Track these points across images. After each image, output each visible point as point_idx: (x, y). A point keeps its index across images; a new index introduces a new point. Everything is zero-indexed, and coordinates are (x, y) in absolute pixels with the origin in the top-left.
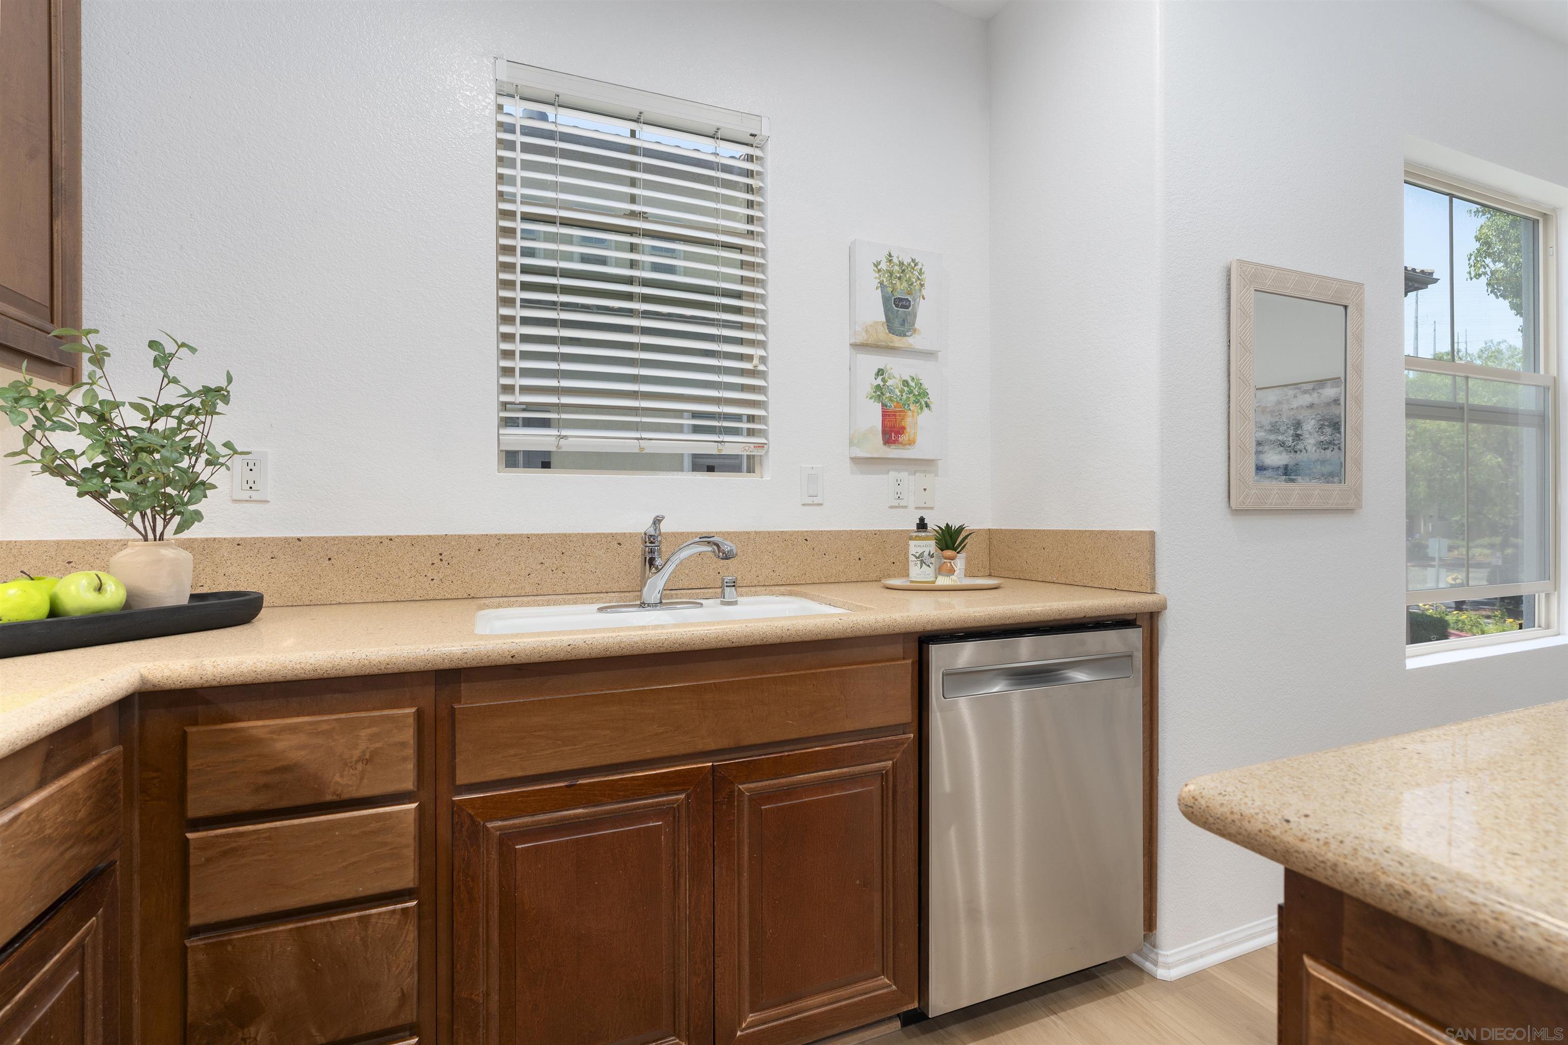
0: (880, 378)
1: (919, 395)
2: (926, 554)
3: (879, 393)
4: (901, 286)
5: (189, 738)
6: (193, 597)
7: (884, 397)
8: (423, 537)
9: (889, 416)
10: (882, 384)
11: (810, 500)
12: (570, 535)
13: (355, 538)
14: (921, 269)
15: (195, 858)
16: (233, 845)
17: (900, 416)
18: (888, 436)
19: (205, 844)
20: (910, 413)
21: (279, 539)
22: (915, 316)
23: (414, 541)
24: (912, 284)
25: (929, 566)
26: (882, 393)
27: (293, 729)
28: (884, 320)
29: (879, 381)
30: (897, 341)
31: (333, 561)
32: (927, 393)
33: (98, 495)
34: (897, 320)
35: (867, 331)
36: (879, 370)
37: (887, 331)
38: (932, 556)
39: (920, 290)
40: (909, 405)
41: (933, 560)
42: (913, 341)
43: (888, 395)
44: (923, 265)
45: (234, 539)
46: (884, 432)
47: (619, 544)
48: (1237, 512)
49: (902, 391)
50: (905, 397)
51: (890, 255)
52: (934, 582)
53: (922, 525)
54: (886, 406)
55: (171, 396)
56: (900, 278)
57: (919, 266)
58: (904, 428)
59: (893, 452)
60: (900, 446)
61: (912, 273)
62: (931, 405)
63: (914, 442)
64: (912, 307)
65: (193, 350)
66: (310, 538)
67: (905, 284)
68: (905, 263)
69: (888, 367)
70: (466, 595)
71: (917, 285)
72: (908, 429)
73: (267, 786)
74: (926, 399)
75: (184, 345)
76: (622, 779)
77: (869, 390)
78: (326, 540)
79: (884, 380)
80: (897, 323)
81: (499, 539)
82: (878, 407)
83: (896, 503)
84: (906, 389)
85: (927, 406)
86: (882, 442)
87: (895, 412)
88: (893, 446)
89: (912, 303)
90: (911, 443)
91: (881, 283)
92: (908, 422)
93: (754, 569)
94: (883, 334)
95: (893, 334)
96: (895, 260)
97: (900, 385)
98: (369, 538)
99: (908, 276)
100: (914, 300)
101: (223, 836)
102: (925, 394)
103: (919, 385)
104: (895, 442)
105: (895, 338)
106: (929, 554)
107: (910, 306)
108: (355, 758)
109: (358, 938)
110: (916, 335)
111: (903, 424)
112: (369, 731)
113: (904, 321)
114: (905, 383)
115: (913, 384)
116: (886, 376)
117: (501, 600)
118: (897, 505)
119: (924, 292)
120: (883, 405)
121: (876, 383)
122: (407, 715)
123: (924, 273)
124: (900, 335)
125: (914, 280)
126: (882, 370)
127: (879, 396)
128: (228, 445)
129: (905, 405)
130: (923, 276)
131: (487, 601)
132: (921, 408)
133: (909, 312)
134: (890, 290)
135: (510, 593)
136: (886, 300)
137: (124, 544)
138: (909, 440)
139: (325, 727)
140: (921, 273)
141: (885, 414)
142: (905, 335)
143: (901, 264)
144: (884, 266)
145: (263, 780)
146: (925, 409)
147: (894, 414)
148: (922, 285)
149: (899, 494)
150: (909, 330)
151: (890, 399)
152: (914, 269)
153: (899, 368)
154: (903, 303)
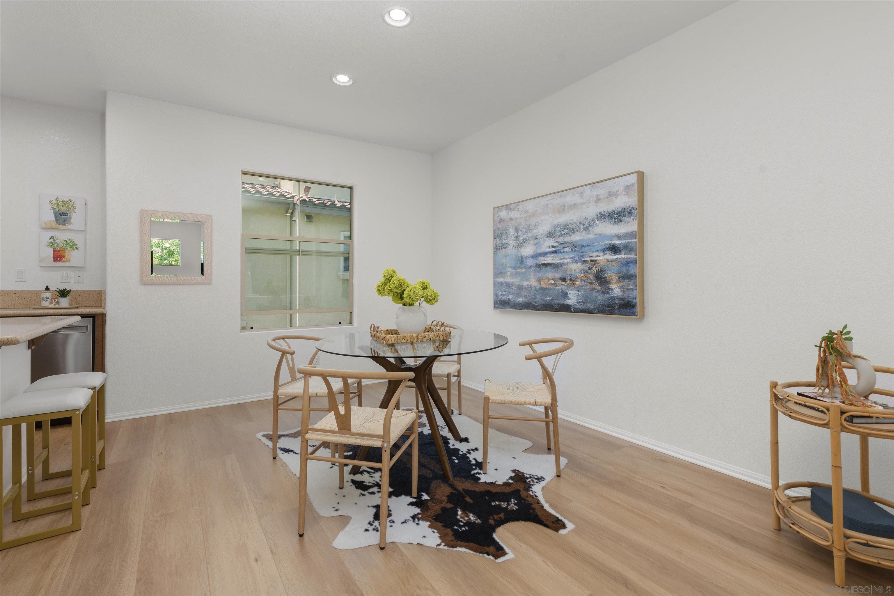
0: (52, 239)
1: (73, 245)
4: (63, 210)
7: (54, 246)
9: (57, 252)
11: (19, 280)
14: (74, 203)
17: (62, 252)
18: (56, 259)
20: (67, 251)
22: (71, 219)
24: (69, 208)
28: (55, 220)
29: (52, 241)
30: (61, 227)
34: (61, 220)
35: (46, 223)
37: (56, 224)
39: (73, 210)
40: (67, 248)
42: (68, 227)
43: (56, 245)
44: (74, 202)
46: (54, 257)
49: (63, 244)
50: (65, 245)
51: (57, 198)
54: (55, 249)
56: (62, 206)
57: (73, 202)
59: (59, 264)
60: (63, 262)
62: (79, 248)
63: (70, 261)
64: (69, 215)
67: (65, 208)
68: (65, 201)
69: (56, 236)
71: (71, 208)
72: (67, 256)
74: (76, 246)
77: (47, 243)
79: (54, 240)
80: (61, 221)
82: (50, 249)
83: (64, 281)
84: (65, 243)
85: (76, 248)
86: (53, 261)
88: (58, 262)
89: (69, 214)
90: (68, 261)
91: (53, 208)
92: (67, 254)
94: (54, 224)
95: (59, 224)
96: (60, 200)
97: (63, 242)
99: (67, 205)
100: (70, 213)
102: (76, 245)
103: (73, 242)
104: (59, 261)
107: (68, 215)
110: (71, 225)
111: (64, 255)
113: (65, 220)
114: (66, 241)
115: (69, 241)
118: (64, 282)
119: (75, 210)
121: (50, 241)
124: (63, 225)
125: (70, 206)
126: (53, 236)
127: (52, 245)
129: (65, 248)
130: (74, 205)
132: (74, 249)
133: (68, 217)
134: (57, 210)
136: (55, 214)
140: (73, 204)
141: (54, 252)
142: (66, 225)
143: (63, 201)
144: (54, 202)
146: (76, 250)
147: (59, 251)
148: (74, 208)
149: (65, 278)
150: (68, 223)
151: (57, 246)
152: (70, 203)
153: (61, 236)
154: (65, 214)
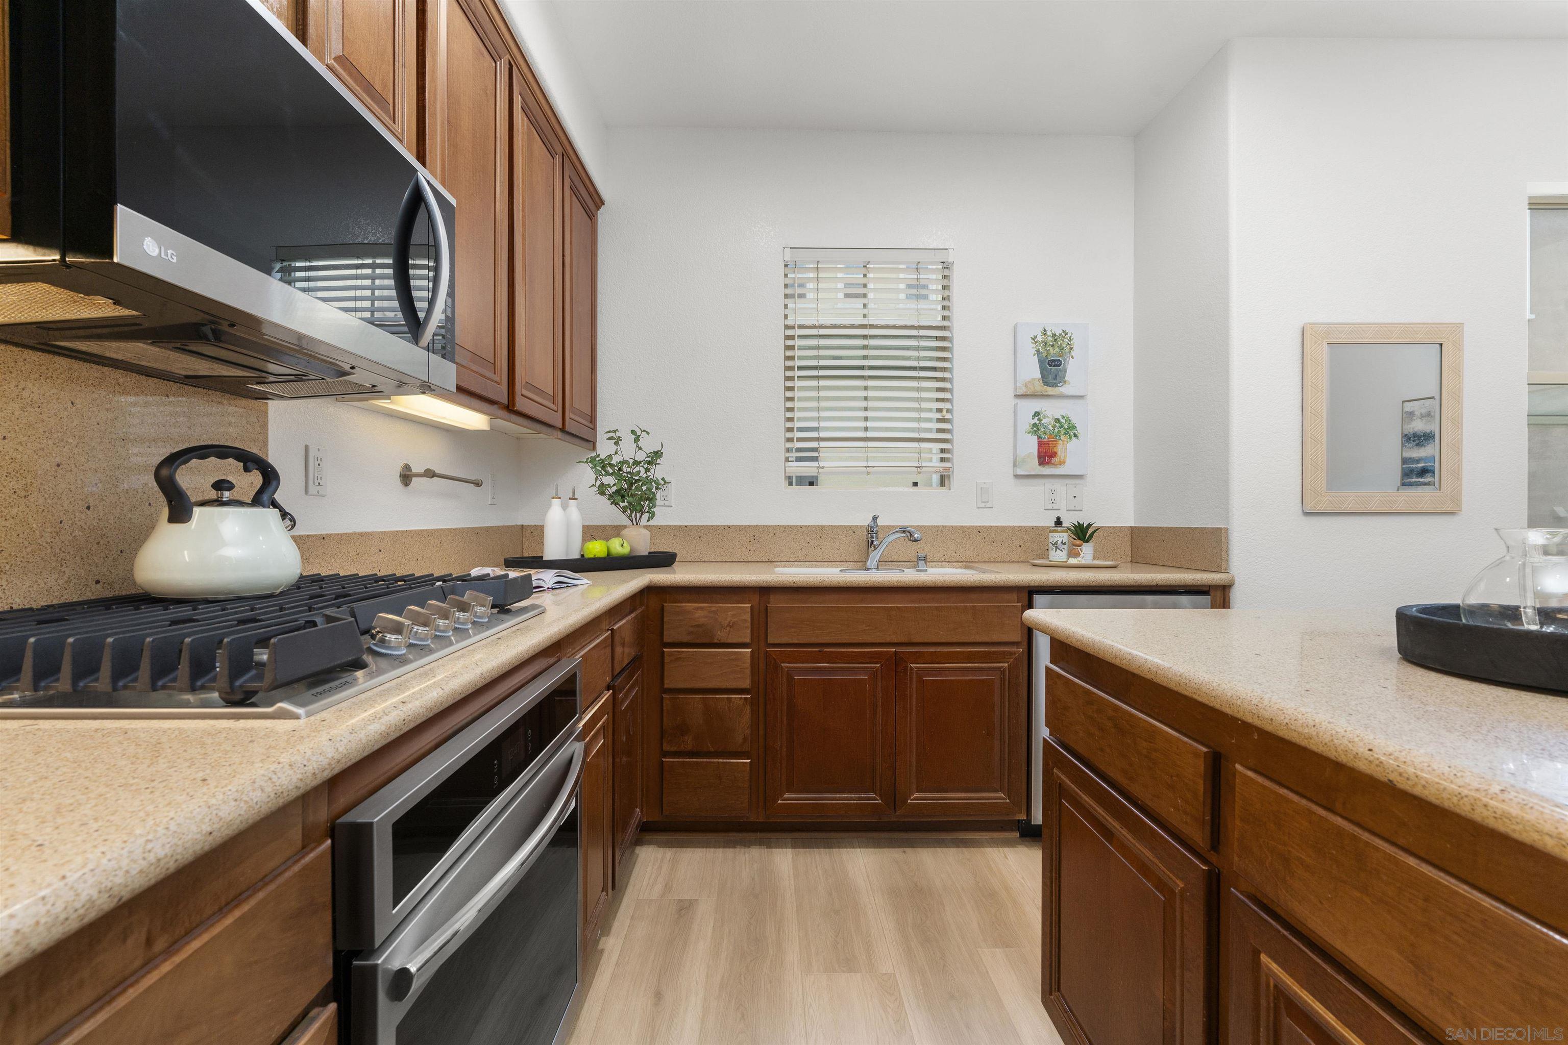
0: (1036, 418)
1: (1069, 428)
2: (1060, 542)
3: (1035, 429)
4: (1054, 352)
5: (665, 609)
6: (650, 553)
7: (1039, 432)
8: (745, 526)
9: (1044, 445)
10: (1038, 422)
11: (983, 505)
12: (825, 526)
13: (712, 526)
14: (1070, 337)
15: (667, 660)
16: (680, 656)
17: (1053, 444)
18: (1042, 459)
19: (671, 654)
20: (1060, 442)
21: (677, 526)
22: (1065, 371)
23: (741, 528)
24: (1063, 348)
25: (1062, 550)
26: (1038, 429)
27: (702, 608)
28: (1040, 376)
29: (1036, 420)
30: (1050, 391)
31: (701, 538)
32: (1076, 427)
33: (616, 504)
34: (1050, 376)
35: (1026, 386)
36: (1036, 413)
37: (1042, 384)
38: (1065, 544)
39: (1070, 352)
40: (1060, 436)
41: (1065, 547)
42: (1063, 390)
43: (1043, 430)
44: (1072, 334)
45: (657, 526)
46: (1039, 457)
47: (854, 532)
48: (1306, 514)
49: (1054, 427)
50: (1056, 430)
51: (1045, 330)
52: (1067, 562)
53: (1058, 522)
54: (1041, 438)
55: (641, 456)
56: (1053, 346)
57: (1069, 335)
58: (1056, 453)
59: (1047, 470)
60: (1053, 466)
61: (1063, 341)
62: (1079, 435)
63: (1064, 463)
65: (648, 433)
66: (691, 526)
67: (1057, 349)
68: (1057, 334)
69: (1043, 410)
70: (767, 560)
71: (1067, 349)
72: (1059, 453)
73: (692, 632)
74: (1074, 431)
75: (644, 431)
76: (846, 651)
77: (1028, 427)
78: (698, 527)
79: (1039, 420)
80: (1050, 378)
81: (785, 528)
82: (1034, 440)
83: (1050, 507)
84: (1057, 424)
85: (1075, 436)
86: (1037, 463)
87: (1048, 441)
88: (1046, 466)
89: (1063, 362)
90: (1062, 463)
91: (1038, 351)
92: (1059, 449)
93: (941, 551)
94: (1039, 387)
95: (1047, 386)
96: (1049, 333)
97: (1053, 422)
98: (719, 526)
99: (1059, 343)
100: (1065, 360)
101: (676, 651)
102: (1073, 427)
103: (1068, 421)
104: (1048, 463)
105: (1049, 389)
106: (1062, 543)
107: (1061, 365)
108: (726, 625)
109: (727, 707)
110: (1066, 385)
111: (1055, 450)
112: (732, 613)
113: (1056, 376)
114: (1057, 420)
115: (1063, 421)
116: (1041, 416)
117: (786, 563)
119: (1073, 353)
120: (1039, 437)
121: (1033, 422)
122: (747, 607)
123: (1073, 339)
124: (1053, 386)
125: (1065, 346)
126: (1038, 412)
127: (1035, 431)
128: (663, 479)
129: (1057, 436)
130: (1072, 342)
131: (779, 564)
132: (1070, 438)
133: (1060, 369)
134: (1044, 355)
135: (791, 560)
136: (1041, 363)
137: (625, 527)
138: (1060, 461)
139: (713, 609)
140: (1070, 339)
141: (1041, 444)
142: (1057, 386)
143: (1054, 335)
144: (1039, 338)
145: (692, 629)
146: (1074, 438)
147: (1048, 443)
148: (1071, 349)
149: (1053, 501)
150: (1060, 382)
151: (1045, 433)
152: (1064, 338)
153: (1052, 410)
154: (1055, 363)
